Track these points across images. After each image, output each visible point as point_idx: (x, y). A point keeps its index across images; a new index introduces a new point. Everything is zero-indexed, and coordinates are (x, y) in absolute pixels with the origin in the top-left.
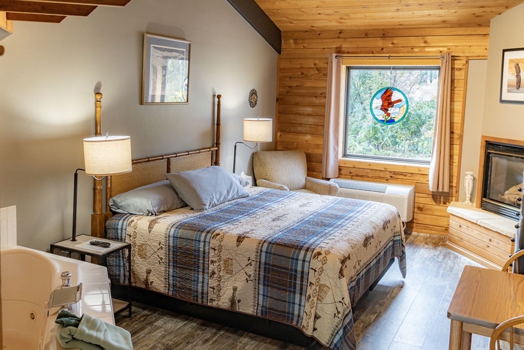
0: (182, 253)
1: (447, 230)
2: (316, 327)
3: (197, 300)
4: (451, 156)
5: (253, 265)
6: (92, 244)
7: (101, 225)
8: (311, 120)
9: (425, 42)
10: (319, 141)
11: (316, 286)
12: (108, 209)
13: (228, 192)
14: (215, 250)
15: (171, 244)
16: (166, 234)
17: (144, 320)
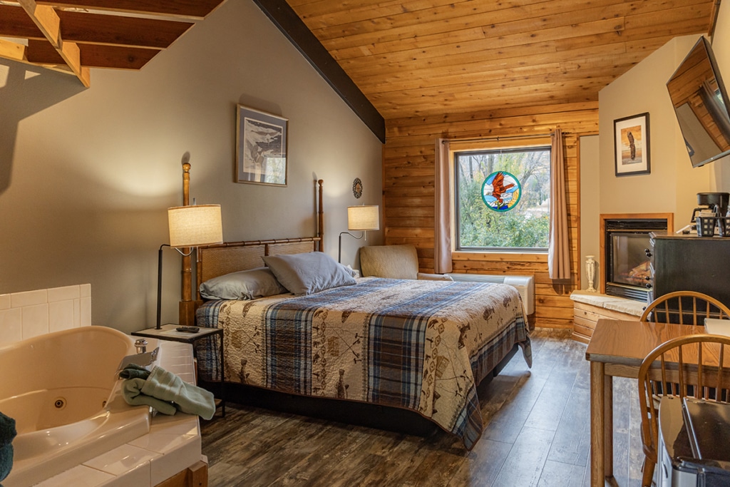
0: (281, 336)
1: (571, 322)
2: (436, 408)
3: (299, 391)
4: (570, 241)
5: (361, 342)
6: (179, 330)
7: (190, 313)
8: (420, 212)
9: (534, 121)
10: (429, 234)
11: (434, 359)
12: (199, 296)
13: (333, 278)
14: (318, 329)
15: (269, 328)
16: (262, 317)
17: (240, 419)
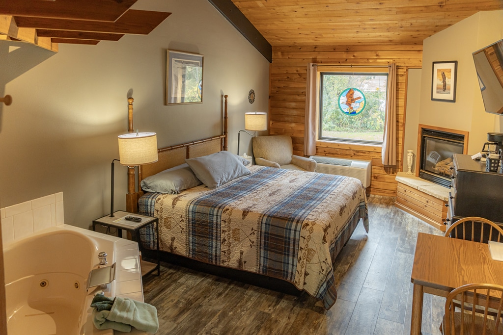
0: (199, 224)
1: (395, 192)
2: (306, 282)
3: (212, 262)
4: (397, 139)
5: (256, 234)
6: (127, 219)
7: (134, 201)
8: (295, 112)
9: (377, 55)
10: (301, 128)
11: (305, 251)
12: (140, 189)
13: (234, 172)
14: (225, 222)
15: (191, 218)
16: (186, 209)
17: (170, 278)
